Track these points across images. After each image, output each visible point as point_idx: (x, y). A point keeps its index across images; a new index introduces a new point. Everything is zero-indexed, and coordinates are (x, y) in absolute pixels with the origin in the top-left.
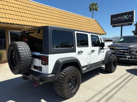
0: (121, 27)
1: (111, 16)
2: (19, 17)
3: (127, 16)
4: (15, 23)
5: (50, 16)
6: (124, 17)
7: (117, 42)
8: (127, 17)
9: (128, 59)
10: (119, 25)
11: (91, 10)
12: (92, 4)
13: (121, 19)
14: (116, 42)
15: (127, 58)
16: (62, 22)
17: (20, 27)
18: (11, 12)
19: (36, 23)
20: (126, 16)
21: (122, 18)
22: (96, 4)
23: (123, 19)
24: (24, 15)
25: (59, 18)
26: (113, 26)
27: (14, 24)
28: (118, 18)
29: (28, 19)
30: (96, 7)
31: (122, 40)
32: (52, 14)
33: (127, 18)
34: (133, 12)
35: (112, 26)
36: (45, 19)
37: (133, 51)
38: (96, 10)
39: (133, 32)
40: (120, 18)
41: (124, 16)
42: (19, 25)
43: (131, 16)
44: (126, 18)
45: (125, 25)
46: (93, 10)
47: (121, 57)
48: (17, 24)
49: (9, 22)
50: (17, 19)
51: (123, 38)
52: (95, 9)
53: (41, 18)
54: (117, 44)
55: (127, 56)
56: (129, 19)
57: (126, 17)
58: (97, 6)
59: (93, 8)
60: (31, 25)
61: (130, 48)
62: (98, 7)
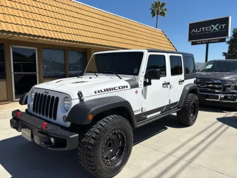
0: (206, 45)
1: (190, 25)
2: (30, 21)
3: (217, 25)
4: (22, 32)
5: (85, 22)
6: (212, 28)
7: (201, 70)
8: (218, 27)
9: (220, 100)
10: (203, 42)
11: (154, 15)
12: (156, 4)
13: (207, 31)
14: (199, 71)
15: (219, 98)
16: (106, 32)
17: (30, 39)
18: (16, 12)
19: (59, 33)
20: (215, 25)
21: (209, 29)
22: (163, 5)
23: (209, 31)
24: (39, 18)
25: (100, 26)
26: (193, 44)
27: (20, 33)
28: (202, 30)
29: (46, 26)
30: (162, 10)
31: (210, 66)
32: (87, 18)
33: (217, 29)
34: (227, 19)
35: (191, 43)
36: (75, 26)
37: (230, 86)
38: (163, 14)
39: (225, 54)
40: (205, 29)
41: (213, 26)
42: (30, 35)
43: (223, 25)
44: (215, 30)
45: (212, 41)
46: (157, 14)
47: (208, 97)
48: (25, 34)
49: (12, 31)
50: (25, 25)
51: (211, 64)
52: (161, 13)
53: (69, 25)
54: (202, 73)
55: (219, 96)
56: (221, 31)
57: (215, 27)
58: (164, 8)
59: (158, 10)
60: (50, 37)
61: (225, 81)
62: (165, 10)
